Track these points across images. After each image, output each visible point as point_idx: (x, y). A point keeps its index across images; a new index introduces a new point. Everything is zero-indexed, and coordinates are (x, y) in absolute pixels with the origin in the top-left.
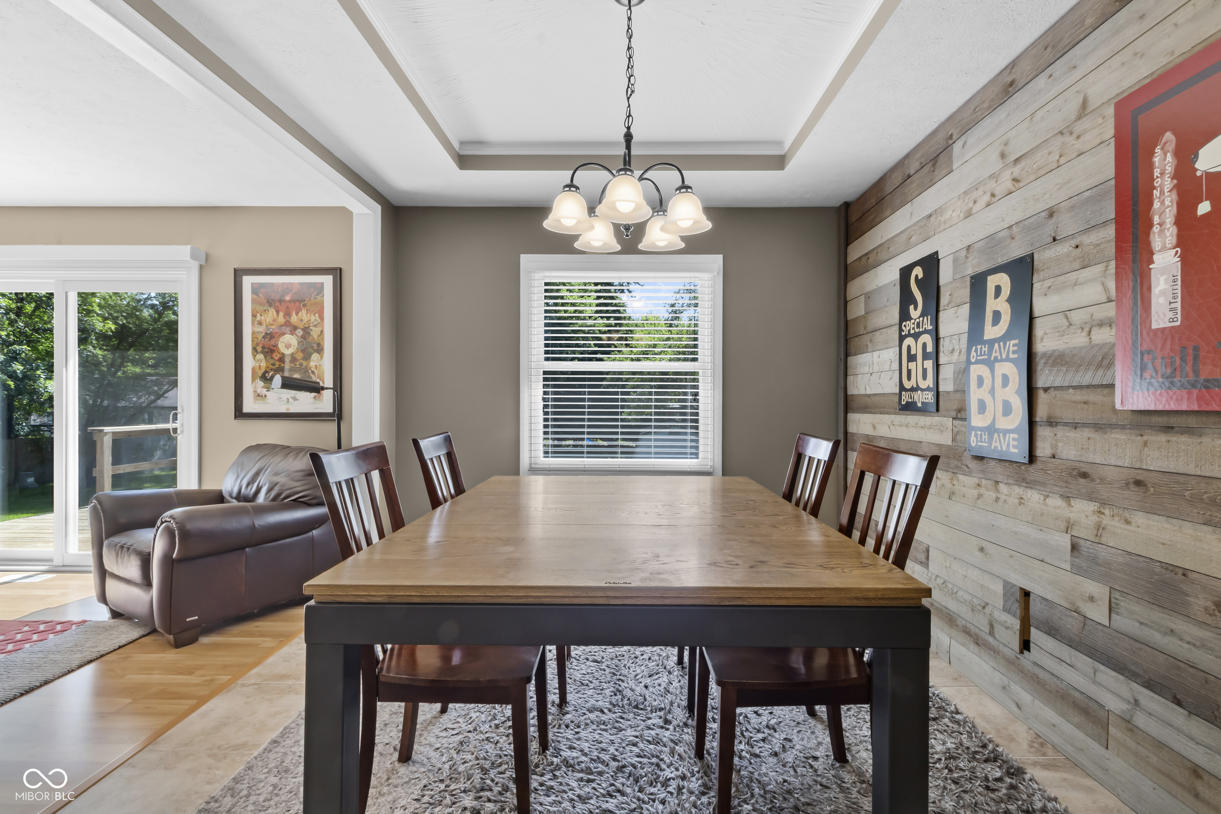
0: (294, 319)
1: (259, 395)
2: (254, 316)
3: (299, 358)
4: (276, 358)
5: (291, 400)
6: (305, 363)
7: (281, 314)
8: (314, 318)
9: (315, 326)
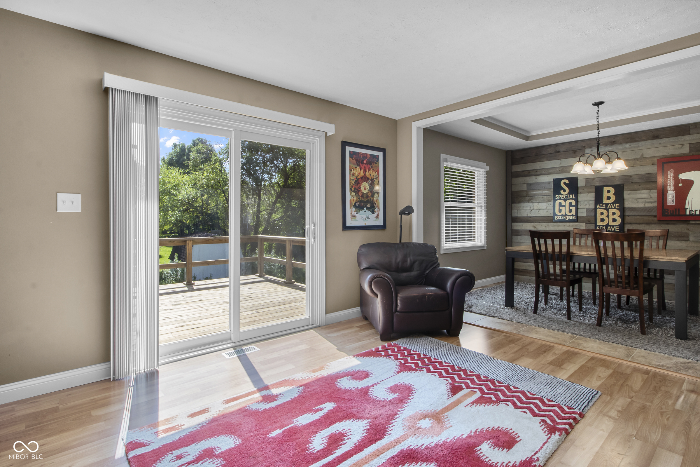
0: (367, 174)
1: (353, 216)
2: (351, 170)
3: (370, 195)
4: (360, 195)
5: (367, 219)
6: (372, 198)
7: (362, 170)
8: (376, 174)
9: (376, 179)
